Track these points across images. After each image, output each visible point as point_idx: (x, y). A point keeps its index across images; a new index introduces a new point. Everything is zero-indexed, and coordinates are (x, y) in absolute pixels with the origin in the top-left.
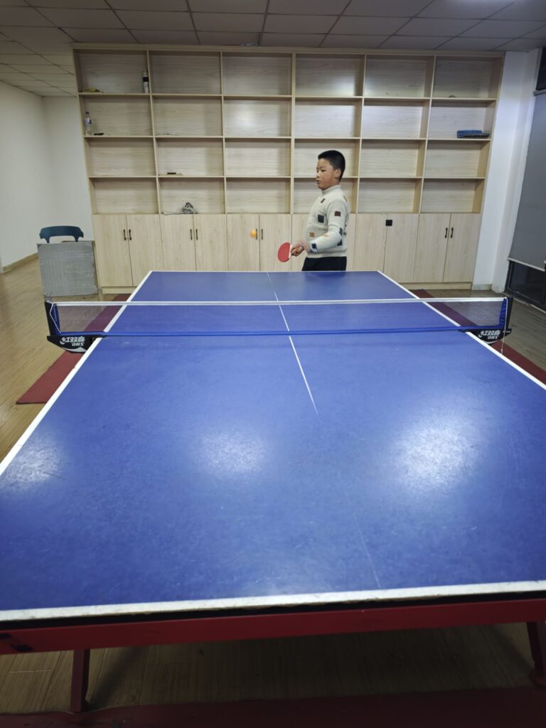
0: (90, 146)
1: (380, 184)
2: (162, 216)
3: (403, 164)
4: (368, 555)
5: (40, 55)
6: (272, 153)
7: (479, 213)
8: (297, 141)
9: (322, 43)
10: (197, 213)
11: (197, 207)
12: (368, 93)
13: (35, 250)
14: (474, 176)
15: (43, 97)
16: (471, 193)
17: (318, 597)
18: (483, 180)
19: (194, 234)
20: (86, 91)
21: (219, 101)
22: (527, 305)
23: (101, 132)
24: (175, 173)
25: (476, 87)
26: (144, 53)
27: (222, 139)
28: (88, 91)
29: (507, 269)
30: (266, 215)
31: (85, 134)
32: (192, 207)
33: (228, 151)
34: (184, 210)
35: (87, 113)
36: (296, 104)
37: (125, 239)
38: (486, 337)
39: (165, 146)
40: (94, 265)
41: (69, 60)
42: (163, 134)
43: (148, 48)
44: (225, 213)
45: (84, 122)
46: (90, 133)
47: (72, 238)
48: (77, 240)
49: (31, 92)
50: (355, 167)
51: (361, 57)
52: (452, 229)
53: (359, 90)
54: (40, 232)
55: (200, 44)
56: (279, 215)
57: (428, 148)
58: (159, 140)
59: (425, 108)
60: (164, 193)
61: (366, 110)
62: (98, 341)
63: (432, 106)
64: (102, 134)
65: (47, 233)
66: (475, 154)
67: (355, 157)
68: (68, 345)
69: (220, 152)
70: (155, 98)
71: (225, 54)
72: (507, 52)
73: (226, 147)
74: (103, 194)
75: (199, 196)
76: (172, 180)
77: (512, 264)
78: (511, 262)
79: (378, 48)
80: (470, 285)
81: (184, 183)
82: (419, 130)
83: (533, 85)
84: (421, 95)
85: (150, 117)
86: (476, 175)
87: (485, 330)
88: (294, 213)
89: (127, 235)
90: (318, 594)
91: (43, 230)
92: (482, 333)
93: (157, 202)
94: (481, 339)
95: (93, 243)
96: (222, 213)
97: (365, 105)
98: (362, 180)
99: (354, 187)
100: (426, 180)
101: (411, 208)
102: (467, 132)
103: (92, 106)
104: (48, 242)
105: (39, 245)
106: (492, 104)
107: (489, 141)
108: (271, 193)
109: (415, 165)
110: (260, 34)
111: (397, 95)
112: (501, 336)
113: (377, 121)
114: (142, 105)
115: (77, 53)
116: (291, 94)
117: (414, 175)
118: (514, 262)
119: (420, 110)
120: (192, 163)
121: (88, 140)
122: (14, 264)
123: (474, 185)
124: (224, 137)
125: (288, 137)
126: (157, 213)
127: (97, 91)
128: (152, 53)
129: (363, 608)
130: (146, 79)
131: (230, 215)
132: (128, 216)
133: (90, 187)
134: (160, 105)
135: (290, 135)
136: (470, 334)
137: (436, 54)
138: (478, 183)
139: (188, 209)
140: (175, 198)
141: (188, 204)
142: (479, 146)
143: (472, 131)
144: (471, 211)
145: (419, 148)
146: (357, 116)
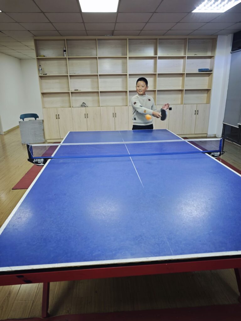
0: (41, 79)
1: (166, 92)
2: (72, 108)
3: (176, 83)
4: (168, 242)
5: (20, 42)
6: (119, 80)
7: (209, 103)
8: (130, 75)
9: (139, 34)
10: (87, 107)
11: (87, 104)
12: (159, 54)
13: (18, 124)
14: (206, 88)
15: (20, 59)
16: (205, 95)
17: (148, 259)
18: (210, 90)
19: (86, 116)
20: (39, 56)
21: (96, 59)
22: (232, 142)
23: (46, 73)
24: (78, 90)
25: (206, 50)
26: (64, 40)
27: (98, 75)
28: (40, 56)
29: (222, 127)
30: (117, 107)
31: (39, 74)
32: (85, 104)
33: (100, 80)
34: (82, 105)
35: (40, 65)
36: (129, 59)
37: (57, 118)
38: (214, 155)
39: (73, 79)
40: (43, 130)
41: (32, 44)
42: (73, 74)
43: (65, 38)
44: (99, 106)
45: (39, 70)
46: (41, 74)
47: (34, 119)
48: (36, 120)
49: (15, 57)
50: (155, 85)
51: (156, 39)
52: (198, 111)
53: (156, 53)
54: (20, 116)
55: (87, 36)
56: (123, 107)
57: (186, 77)
58: (71, 76)
59: (184, 60)
60: (73, 98)
61: (159, 61)
62: (49, 160)
63: (187, 59)
64: (46, 74)
65: (23, 117)
66: (207, 79)
67: (155, 81)
68: (37, 163)
69: (97, 81)
70: (69, 58)
71: (99, 40)
72: (218, 36)
73: (100, 78)
74: (47, 99)
75: (88, 100)
76: (76, 93)
77: (224, 125)
78: (224, 124)
79: (163, 35)
80: (206, 135)
81: (82, 94)
82: (182, 69)
83: (230, 49)
84: (182, 55)
85: (67, 66)
86: (207, 87)
87: (213, 152)
88: (129, 106)
89: (58, 117)
90: (148, 258)
91: (21, 116)
92: (212, 153)
93: (70, 102)
94: (212, 156)
95: (43, 121)
96: (98, 106)
97: (158, 59)
98: (158, 91)
99: (155, 94)
100: (186, 90)
101: (180, 102)
102: (203, 69)
103: (42, 63)
104: (23, 120)
105: (20, 122)
106: (213, 58)
107: (212, 73)
108: (119, 97)
109: (181, 84)
110: (113, 31)
111: (172, 55)
112: (220, 155)
113: (164, 66)
114: (63, 62)
115: (36, 41)
116: (127, 55)
117: (180, 88)
118: (225, 124)
119: (182, 60)
120: (85, 85)
121: (41, 77)
122: (8, 130)
123: (206, 92)
124: (98, 74)
125: (126, 74)
126: (71, 107)
127: (44, 56)
128: (67, 40)
129: (166, 263)
130: (65, 51)
131: (101, 107)
132: (58, 109)
133: (42, 97)
134: (71, 61)
135: (127, 73)
136: (207, 154)
137: (188, 37)
138: (208, 91)
139: (84, 105)
140: (77, 100)
141: (83, 103)
142: (208, 75)
143: (205, 69)
144: (206, 103)
145: (182, 77)
146: (155, 64)
